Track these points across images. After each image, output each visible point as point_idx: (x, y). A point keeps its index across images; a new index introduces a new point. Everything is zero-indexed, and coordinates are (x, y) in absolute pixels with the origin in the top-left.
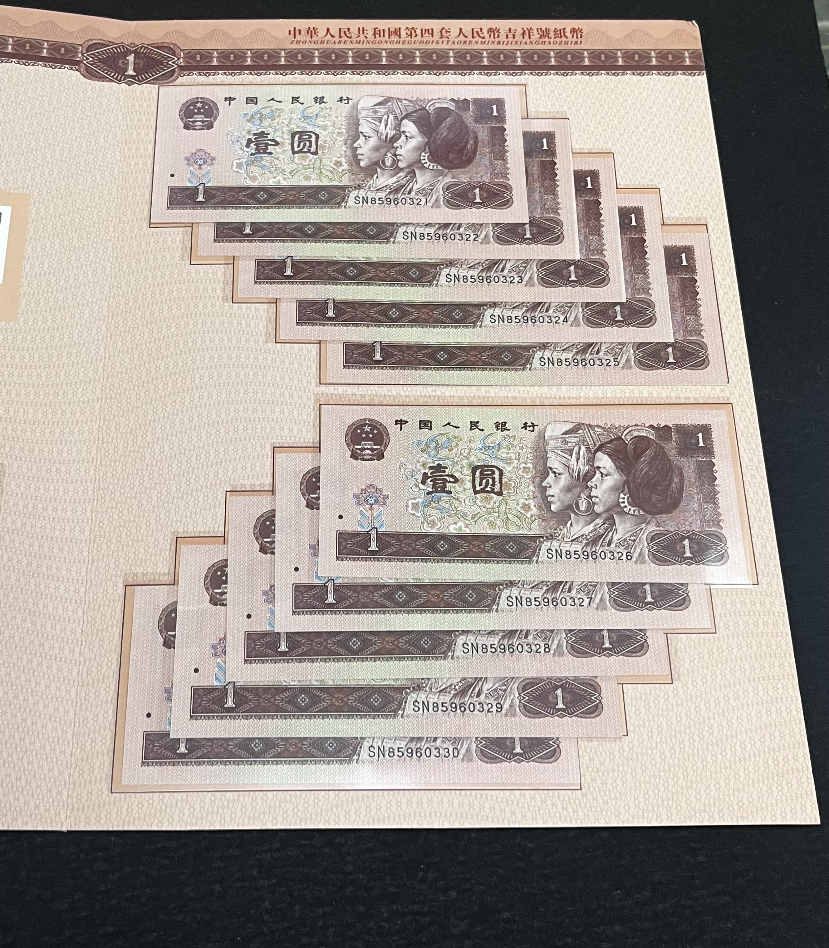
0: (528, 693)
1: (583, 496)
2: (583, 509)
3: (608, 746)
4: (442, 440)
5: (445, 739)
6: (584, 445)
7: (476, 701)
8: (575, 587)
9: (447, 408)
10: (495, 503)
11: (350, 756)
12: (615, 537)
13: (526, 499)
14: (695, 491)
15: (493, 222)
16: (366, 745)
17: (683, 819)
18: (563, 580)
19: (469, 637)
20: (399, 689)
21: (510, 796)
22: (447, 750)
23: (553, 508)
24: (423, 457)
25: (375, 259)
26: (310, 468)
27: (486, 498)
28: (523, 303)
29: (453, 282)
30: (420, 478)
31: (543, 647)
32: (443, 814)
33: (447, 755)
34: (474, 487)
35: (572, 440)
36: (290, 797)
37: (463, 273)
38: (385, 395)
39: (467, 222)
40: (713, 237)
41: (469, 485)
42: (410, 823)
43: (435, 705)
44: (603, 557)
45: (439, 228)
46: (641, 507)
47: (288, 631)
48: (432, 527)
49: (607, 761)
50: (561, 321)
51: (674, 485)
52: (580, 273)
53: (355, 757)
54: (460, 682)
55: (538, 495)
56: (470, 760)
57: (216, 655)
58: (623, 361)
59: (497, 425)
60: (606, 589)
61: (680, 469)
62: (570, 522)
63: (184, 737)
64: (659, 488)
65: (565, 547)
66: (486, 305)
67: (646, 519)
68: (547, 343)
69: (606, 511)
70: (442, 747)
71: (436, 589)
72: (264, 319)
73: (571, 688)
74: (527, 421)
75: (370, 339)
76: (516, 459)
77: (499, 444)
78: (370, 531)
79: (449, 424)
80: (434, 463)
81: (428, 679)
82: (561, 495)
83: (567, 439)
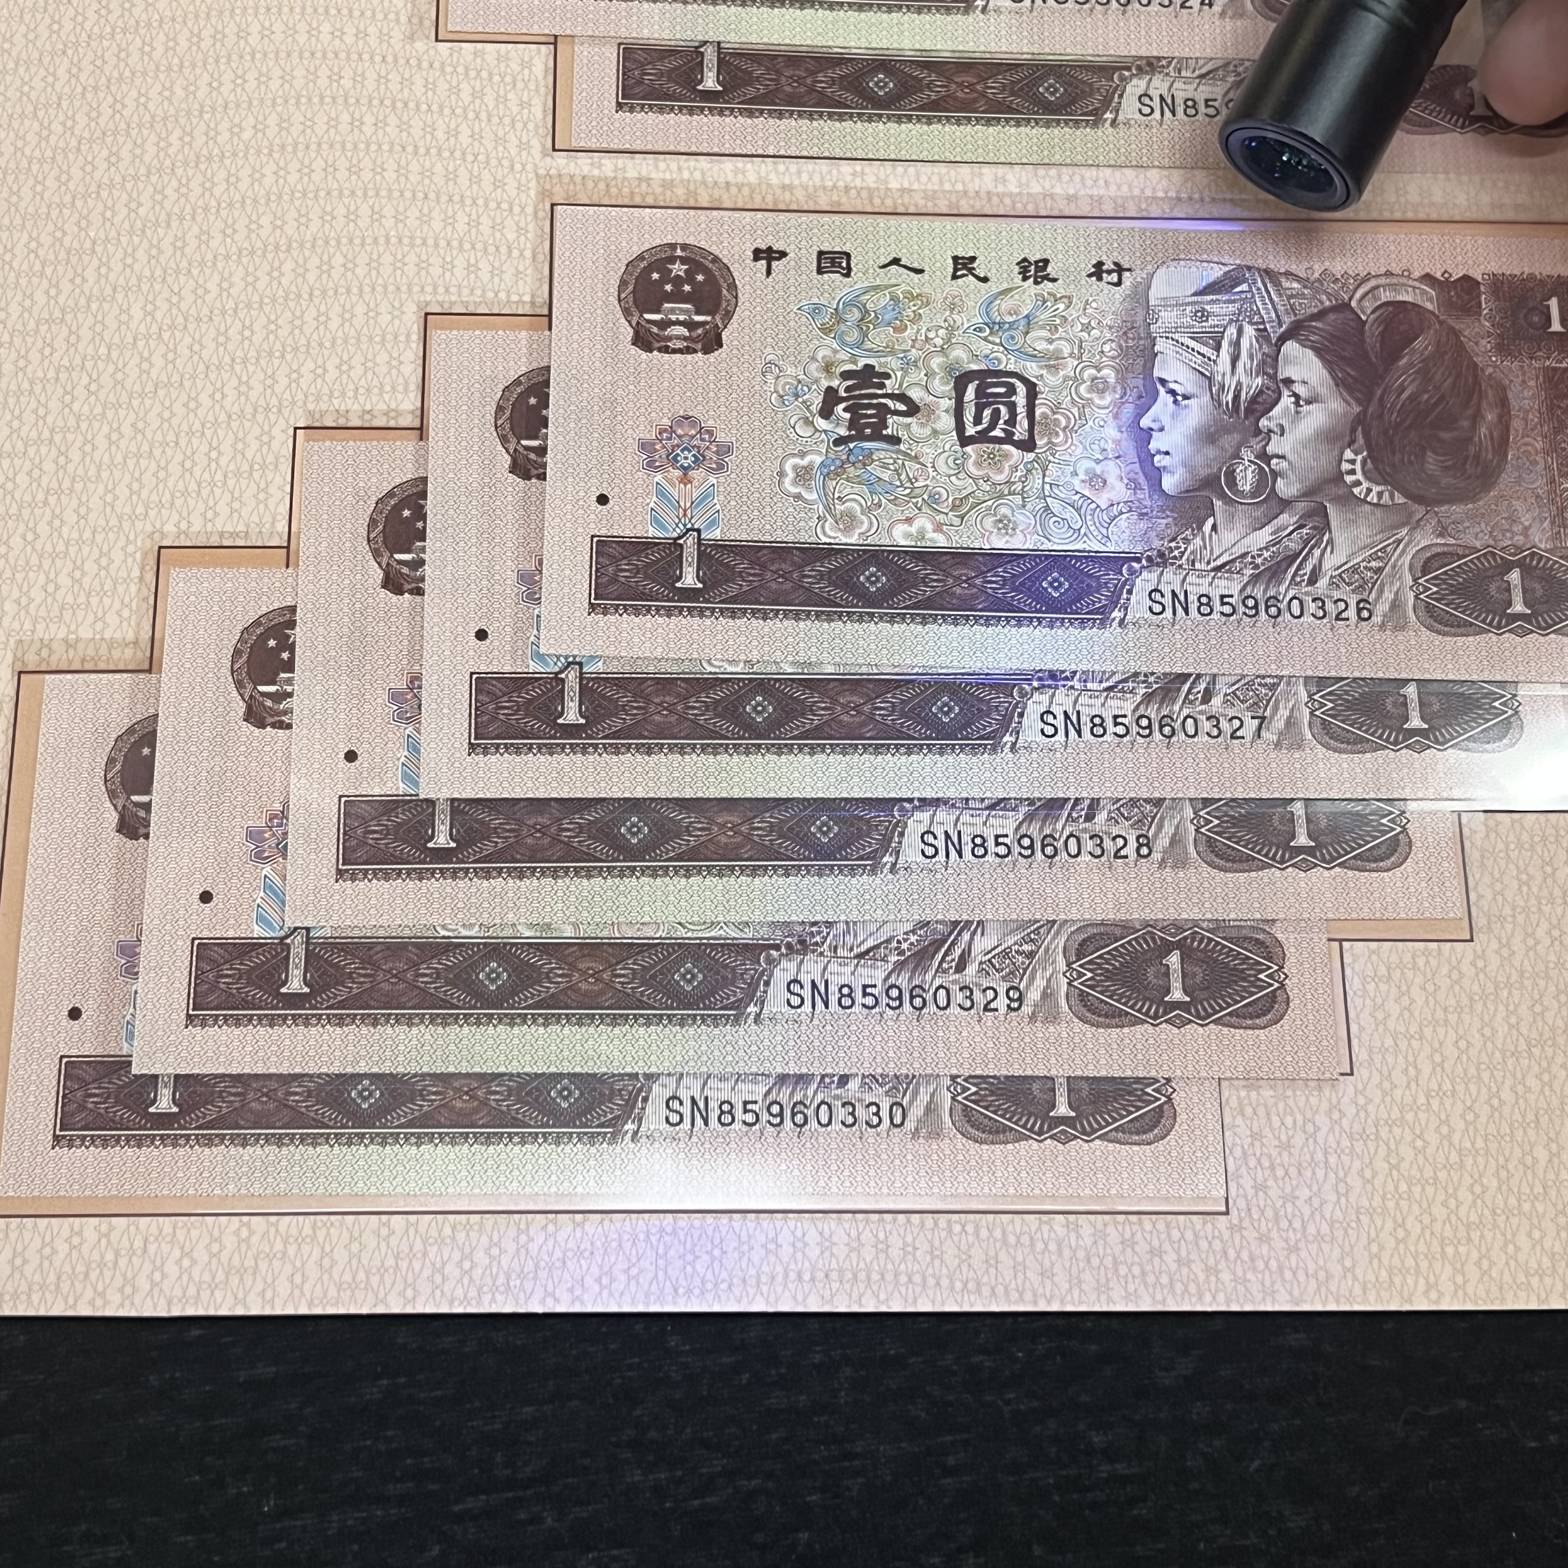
0: (1091, 962)
1: (1247, 455)
2: (1247, 488)
3: (1302, 1102)
4: (877, 302)
5: (871, 1080)
6: (1250, 323)
7: (955, 982)
8: (1222, 687)
9: (893, 221)
10: (1015, 468)
11: (615, 1124)
12: (1330, 562)
13: (1098, 461)
14: (1539, 446)
16: (659, 1092)
17: (1495, 1293)
18: (1191, 670)
19: (939, 817)
20: (751, 950)
21: (1039, 1229)
22: (874, 1109)
23: (1169, 483)
24: (827, 348)
26: (524, 369)
27: (991, 456)
30: (817, 401)
31: (1132, 844)
32: (862, 1276)
33: (875, 1120)
34: (960, 427)
35: (1222, 308)
36: (454, 1228)
38: (727, 183)
41: (947, 422)
43: (846, 991)
44: (1297, 612)
46: (1397, 486)
47: (456, 795)
48: (847, 530)
49: (1299, 1139)
51: (1483, 430)
53: (630, 1126)
54: (913, 932)
55: (1129, 450)
56: (936, 1134)
57: (257, 858)
59: (1024, 266)
60: (1303, 695)
61: (1501, 389)
62: (1210, 521)
63: (170, 1071)
64: (1447, 436)
65: (1198, 586)
67: (1409, 516)
68: (1159, 58)
69: (1308, 493)
70: (860, 1100)
71: (853, 692)
73: (1204, 951)
74: (1104, 258)
75: (689, 35)
76: (1071, 355)
77: (1027, 317)
78: (680, 537)
79: (896, 261)
80: (855, 363)
81: (829, 924)
82: (1189, 449)
83: (1208, 307)
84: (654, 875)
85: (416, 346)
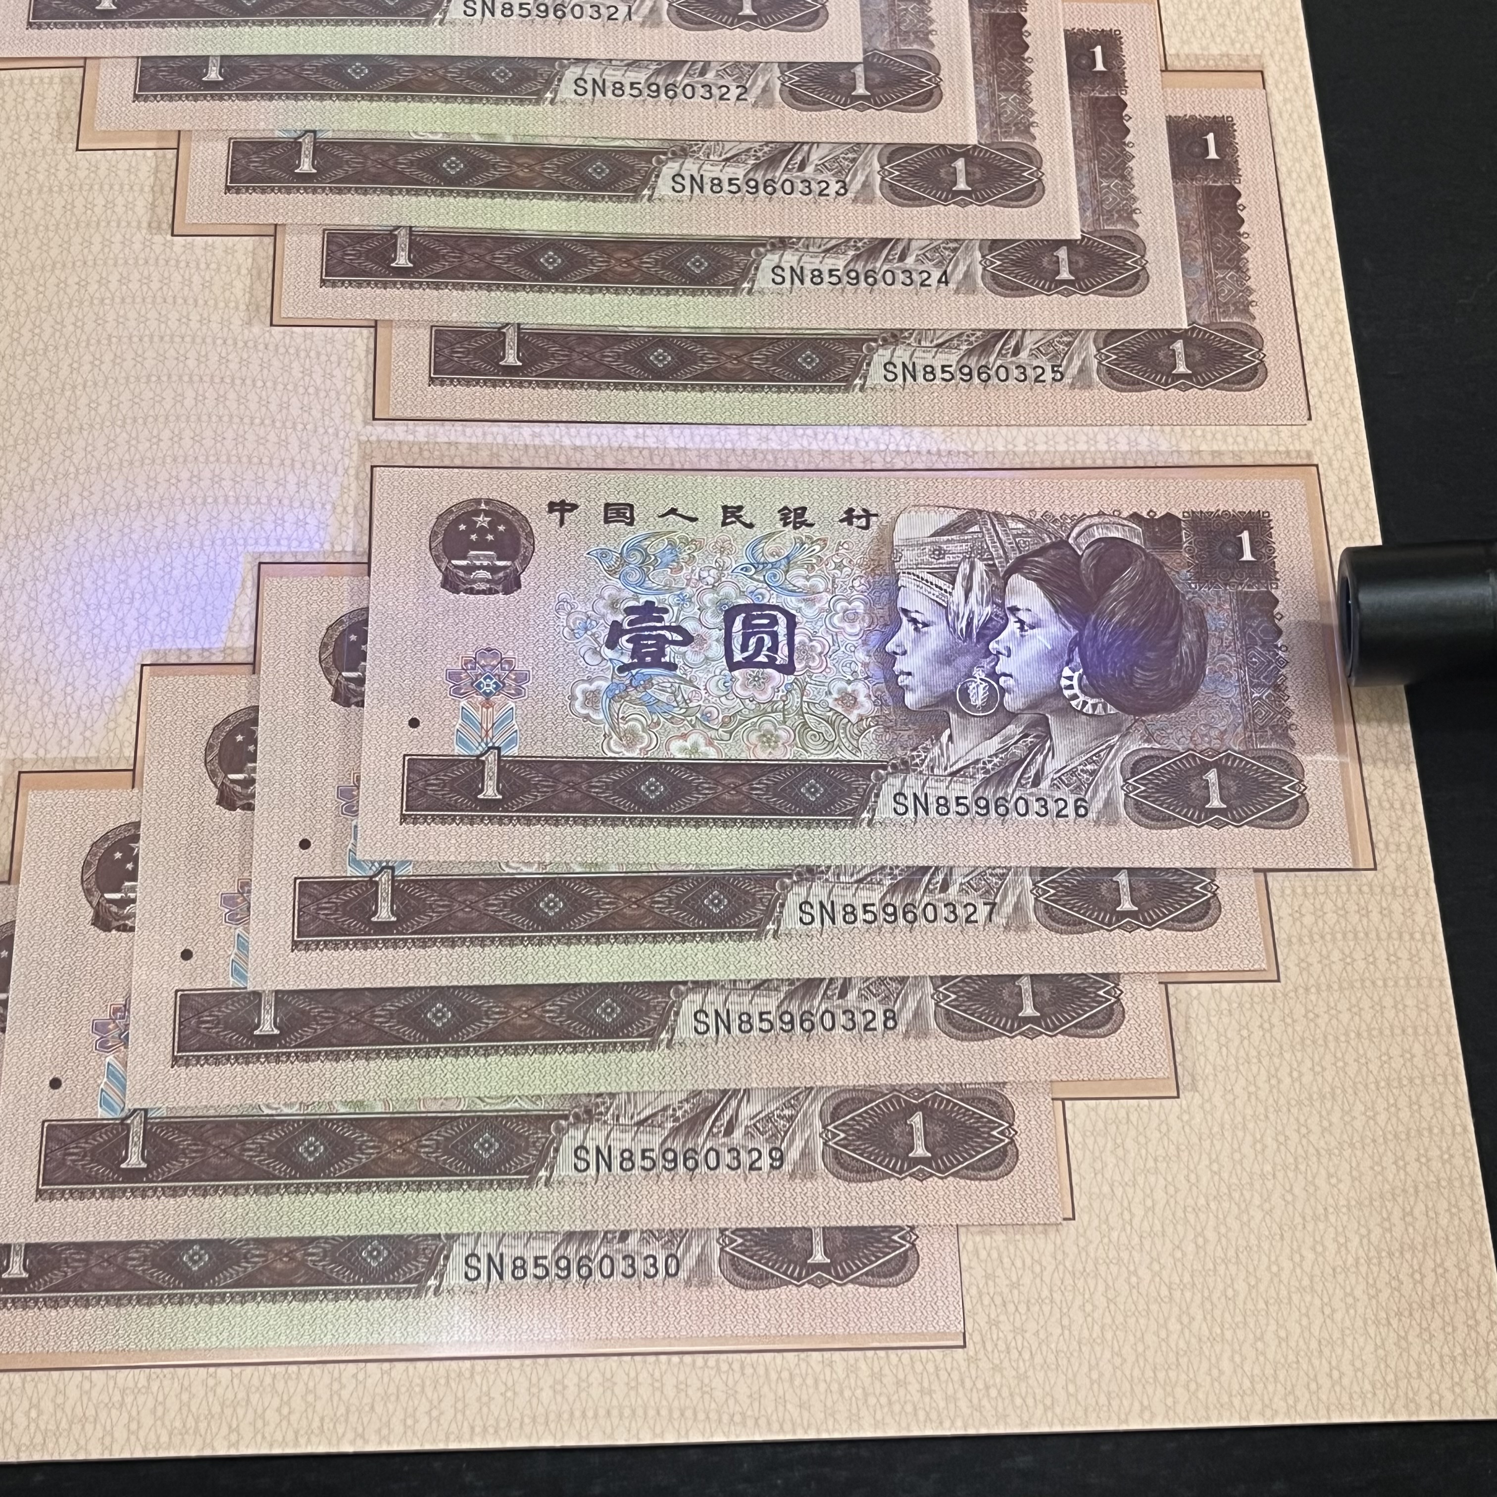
0: (844, 1124)
1: (979, 674)
2: (979, 703)
3: (1029, 1245)
4: (657, 547)
5: (649, 1235)
6: (981, 559)
7: (723, 1144)
8: (958, 879)
9: (671, 476)
10: (776, 690)
11: (420, 1279)
12: (1051, 767)
13: (849, 682)
14: (1233, 661)
15: (782, 60)
16: (459, 1251)
17: (1202, 1413)
18: (930, 863)
19: (710, 997)
20: (543, 1120)
21: (798, 1365)
22: (651, 1261)
23: (910, 699)
24: (613, 587)
25: (509, 139)
26: (346, 610)
27: (756, 678)
28: (849, 239)
29: (687, 191)
30: (604, 634)
31: (880, 1017)
32: (639, 1411)
33: (652, 1271)
34: (729, 654)
35: (956, 547)
36: (274, 1378)
37: (710, 171)
38: (526, 446)
39: (720, 57)
40: (1277, 98)
41: (718, 650)
42: (559, 1435)
43: (627, 1156)
44: (1022, 810)
45: (657, 72)
46: (1110, 699)
47: (280, 988)
48: (630, 746)
49: (1027, 1280)
50: (933, 281)
51: (1184, 648)
52: (978, 176)
53: (433, 1282)
54: (687, 1100)
55: (876, 671)
56: (706, 1282)
57: (103, 1046)
58: (1074, 370)
59: (785, 513)
60: (1028, 882)
61: (1200, 612)
62: (947, 732)
63: (21, 1240)
64: (1151, 655)
65: (936, 789)
66: (764, 245)
67: (1120, 725)
68: (902, 331)
69: (1032, 706)
70: (639, 1253)
71: (635, 888)
72: (244, 271)
73: (944, 1112)
74: (854, 506)
75: (493, 318)
76: (825, 590)
77: (787, 557)
78: (482, 755)
79: (673, 511)
80: (637, 600)
81: (612, 1096)
82: (928, 671)
83: (944, 547)
84: (456, 1056)
85: (250, 592)
